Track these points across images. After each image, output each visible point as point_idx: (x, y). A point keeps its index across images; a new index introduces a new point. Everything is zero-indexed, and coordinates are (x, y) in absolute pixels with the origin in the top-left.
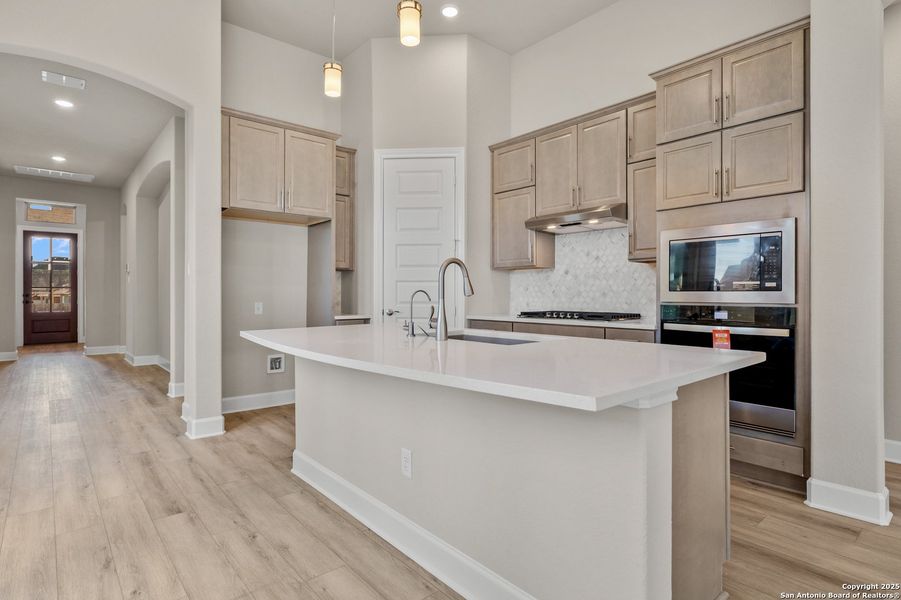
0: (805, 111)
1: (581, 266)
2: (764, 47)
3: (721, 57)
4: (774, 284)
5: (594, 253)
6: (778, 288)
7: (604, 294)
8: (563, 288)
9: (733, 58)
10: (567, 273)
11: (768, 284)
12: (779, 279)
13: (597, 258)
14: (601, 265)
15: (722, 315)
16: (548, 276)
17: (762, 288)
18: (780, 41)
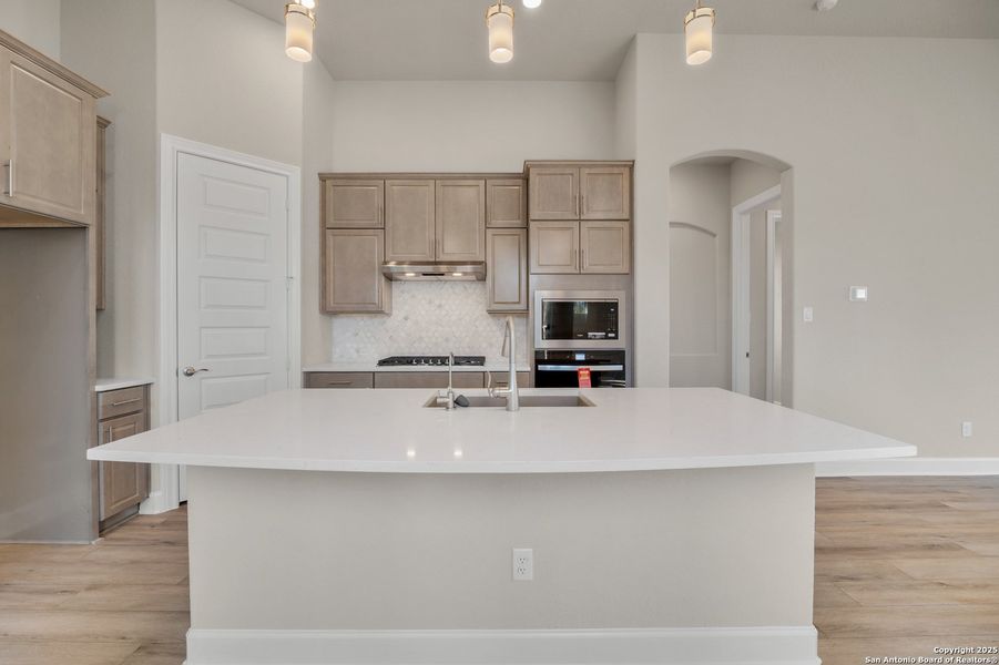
0: (630, 220)
1: (423, 313)
2: (607, 170)
3: (580, 167)
4: (613, 335)
5: (437, 302)
6: (616, 338)
7: (447, 340)
8: (403, 334)
9: (587, 171)
10: (406, 319)
11: (610, 335)
12: (616, 332)
13: (440, 306)
14: (444, 313)
15: (580, 357)
16: (384, 322)
17: (606, 338)
18: (616, 170)
